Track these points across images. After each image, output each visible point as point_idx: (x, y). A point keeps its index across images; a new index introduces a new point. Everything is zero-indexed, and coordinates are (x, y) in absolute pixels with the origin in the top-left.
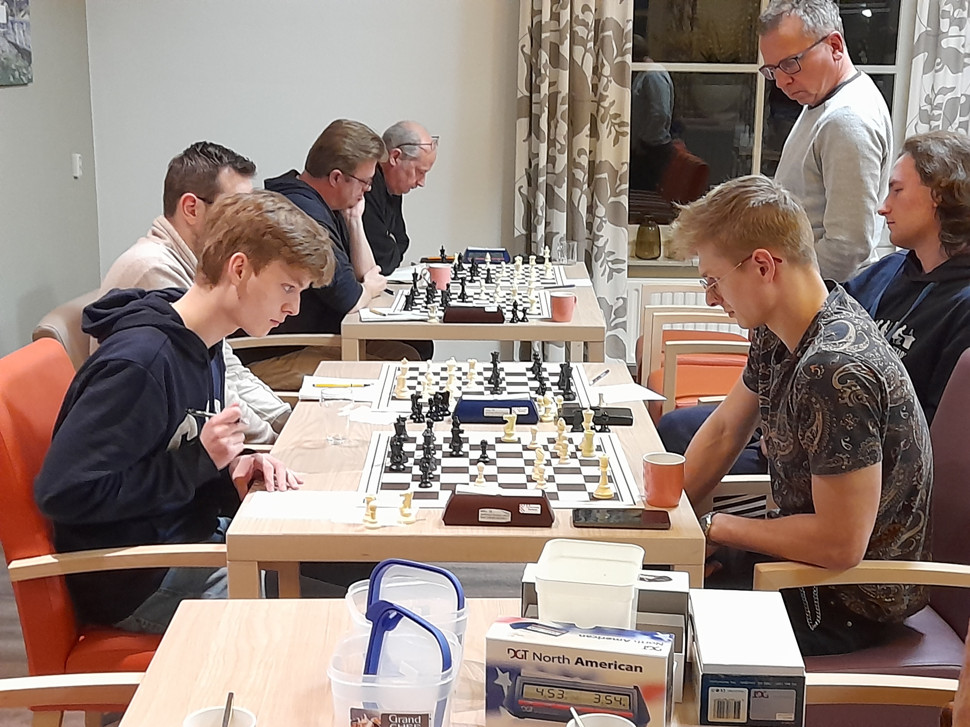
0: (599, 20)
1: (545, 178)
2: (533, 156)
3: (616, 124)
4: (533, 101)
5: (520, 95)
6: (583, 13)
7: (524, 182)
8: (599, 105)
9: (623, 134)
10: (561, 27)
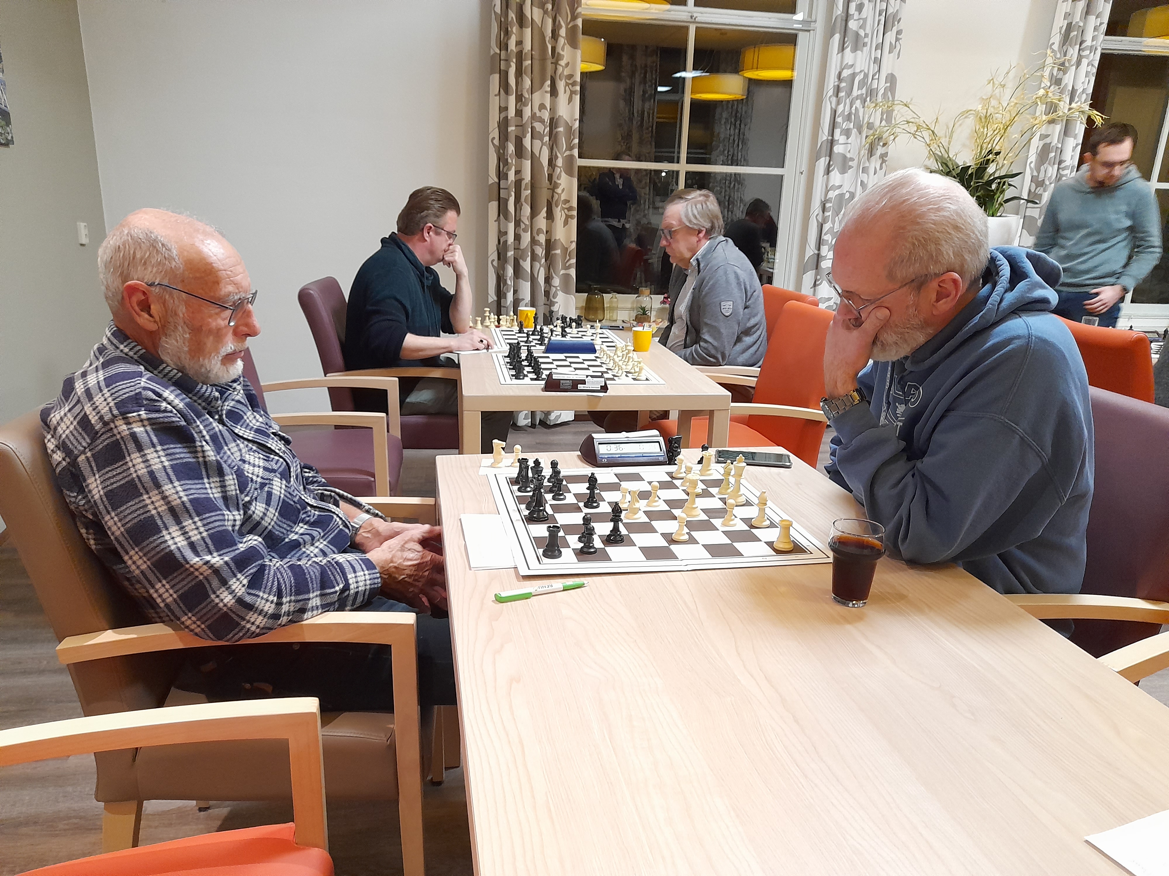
0: (553, 118)
1: (513, 253)
2: (502, 234)
3: (566, 208)
4: (501, 187)
5: (491, 182)
6: (540, 111)
7: (495, 256)
8: (553, 191)
9: (572, 217)
10: (524, 122)
